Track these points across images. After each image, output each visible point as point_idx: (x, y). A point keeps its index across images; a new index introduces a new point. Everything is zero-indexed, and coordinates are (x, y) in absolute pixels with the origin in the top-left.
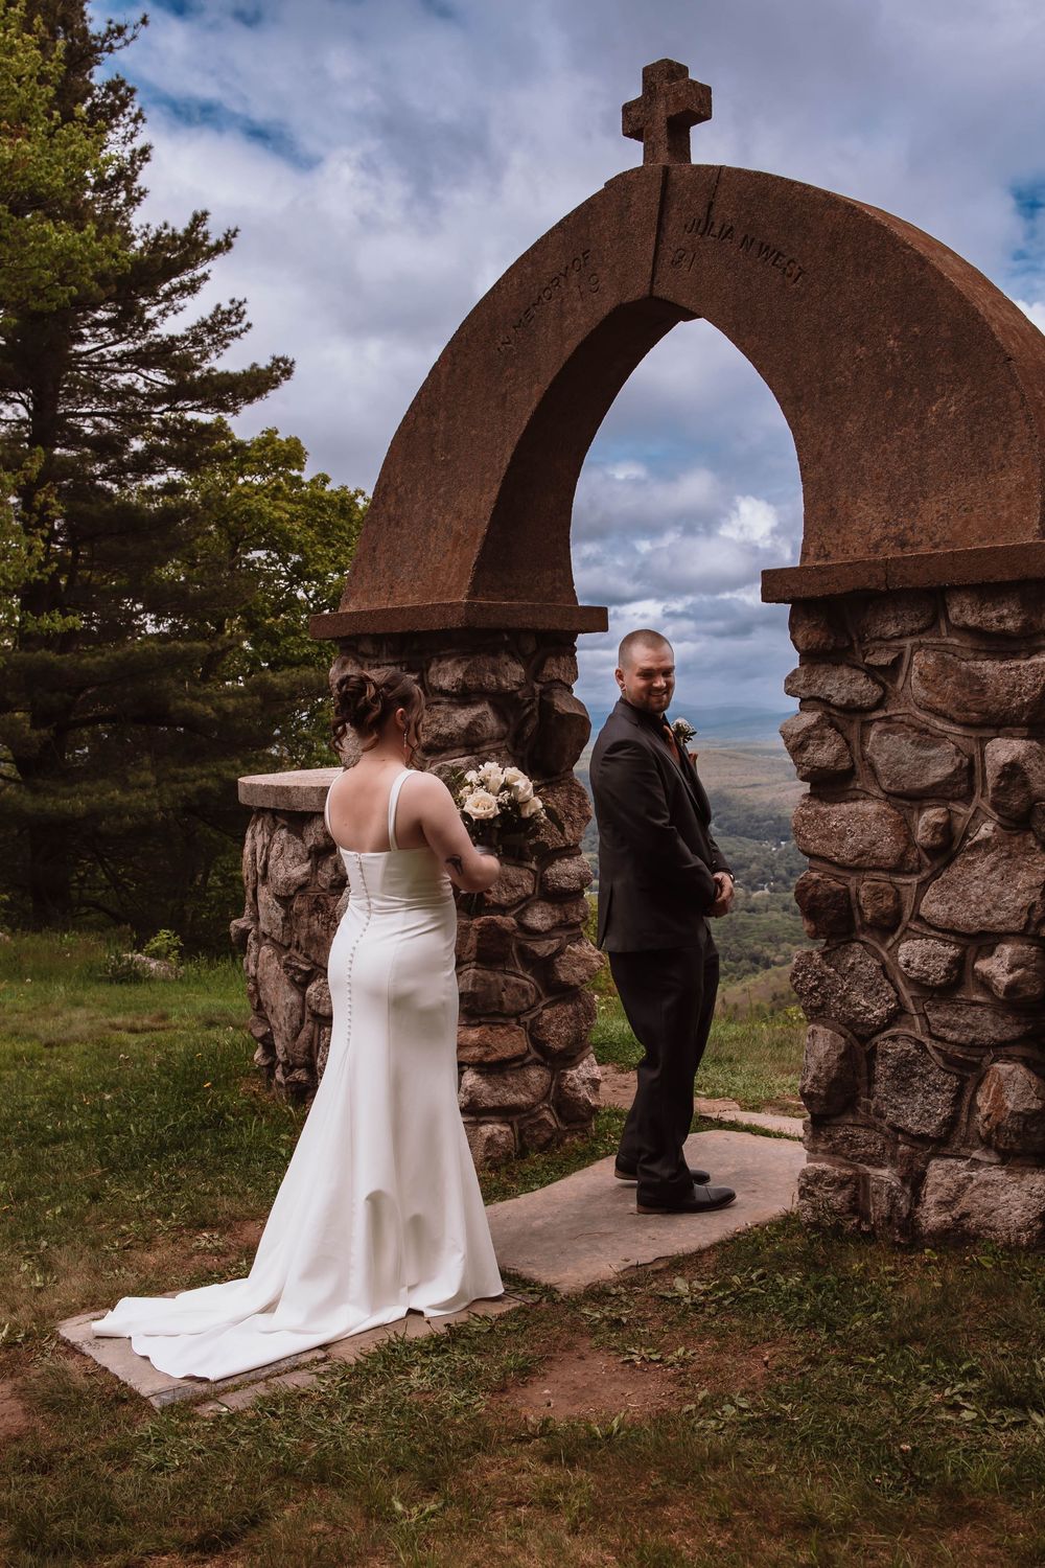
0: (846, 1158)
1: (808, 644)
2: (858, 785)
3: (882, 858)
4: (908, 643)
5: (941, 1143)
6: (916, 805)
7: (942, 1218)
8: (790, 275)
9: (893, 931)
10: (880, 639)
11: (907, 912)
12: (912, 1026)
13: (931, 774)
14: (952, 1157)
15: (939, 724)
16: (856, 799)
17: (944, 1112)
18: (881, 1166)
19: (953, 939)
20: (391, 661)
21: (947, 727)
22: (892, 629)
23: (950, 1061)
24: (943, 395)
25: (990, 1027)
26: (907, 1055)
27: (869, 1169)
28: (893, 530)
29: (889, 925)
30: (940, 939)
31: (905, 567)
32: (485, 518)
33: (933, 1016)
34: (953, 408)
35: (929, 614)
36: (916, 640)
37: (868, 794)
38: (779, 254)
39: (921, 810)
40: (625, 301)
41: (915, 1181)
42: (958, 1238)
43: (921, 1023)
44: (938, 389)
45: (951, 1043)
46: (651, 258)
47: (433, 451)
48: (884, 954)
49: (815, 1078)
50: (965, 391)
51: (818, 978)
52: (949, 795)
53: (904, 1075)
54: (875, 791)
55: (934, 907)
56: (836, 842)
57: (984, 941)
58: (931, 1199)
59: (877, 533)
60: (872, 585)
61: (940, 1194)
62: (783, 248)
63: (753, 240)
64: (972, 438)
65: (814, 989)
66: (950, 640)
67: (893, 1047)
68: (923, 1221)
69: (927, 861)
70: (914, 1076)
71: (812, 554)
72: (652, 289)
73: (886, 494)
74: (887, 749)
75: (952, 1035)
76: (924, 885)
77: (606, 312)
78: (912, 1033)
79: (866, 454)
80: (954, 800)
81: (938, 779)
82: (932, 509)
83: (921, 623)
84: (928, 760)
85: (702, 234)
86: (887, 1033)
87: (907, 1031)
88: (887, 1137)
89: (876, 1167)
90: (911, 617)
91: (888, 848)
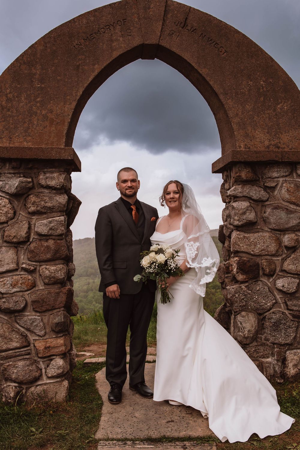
0: (255, 358)
1: (247, 177)
2: (259, 227)
3: (270, 251)
4: (281, 180)
5: (291, 345)
6: (282, 233)
7: (295, 370)
8: (221, 52)
9: (272, 276)
10: (270, 178)
11: (278, 269)
12: (281, 307)
13: (291, 223)
14: (294, 349)
15: (292, 206)
16: (258, 232)
17: (293, 335)
18: (268, 357)
19: (297, 276)
20: (12, 171)
21: (295, 207)
22: (275, 175)
23: (294, 316)
24: (281, 103)
26: (280, 318)
27: (263, 360)
28: (273, 143)
29: (272, 274)
30: (292, 277)
31: (289, 154)
32: (69, 115)
33: (289, 303)
34: (286, 108)
35: (290, 171)
36: (284, 179)
37: (262, 229)
38: (216, 43)
39: (284, 234)
40: (146, 43)
41: (283, 361)
43: (283, 306)
44: (280, 101)
45: (296, 311)
46: (160, 30)
47: (32, 81)
48: (269, 284)
49: (249, 331)
50: (289, 103)
51: (245, 295)
52: (295, 229)
53: (276, 326)
54: (266, 229)
55: (289, 266)
56: (253, 247)
58: (291, 365)
59: (267, 143)
60: (277, 159)
61: (295, 362)
62: (218, 42)
63: (205, 36)
64: (294, 118)
65: (243, 299)
66: (297, 180)
67: (271, 316)
68: (288, 373)
69: (286, 251)
70: (281, 324)
71: (243, 147)
72: (159, 41)
73: (267, 131)
74: (273, 216)
75: (295, 308)
76: (284, 260)
77: (135, 45)
78: (280, 310)
79: (256, 117)
80: (297, 231)
81: (294, 224)
83: (287, 173)
84: (290, 218)
85: (183, 28)
86: (271, 311)
87: (278, 309)
88: (270, 347)
89: (266, 358)
90: (283, 171)
91: (273, 248)
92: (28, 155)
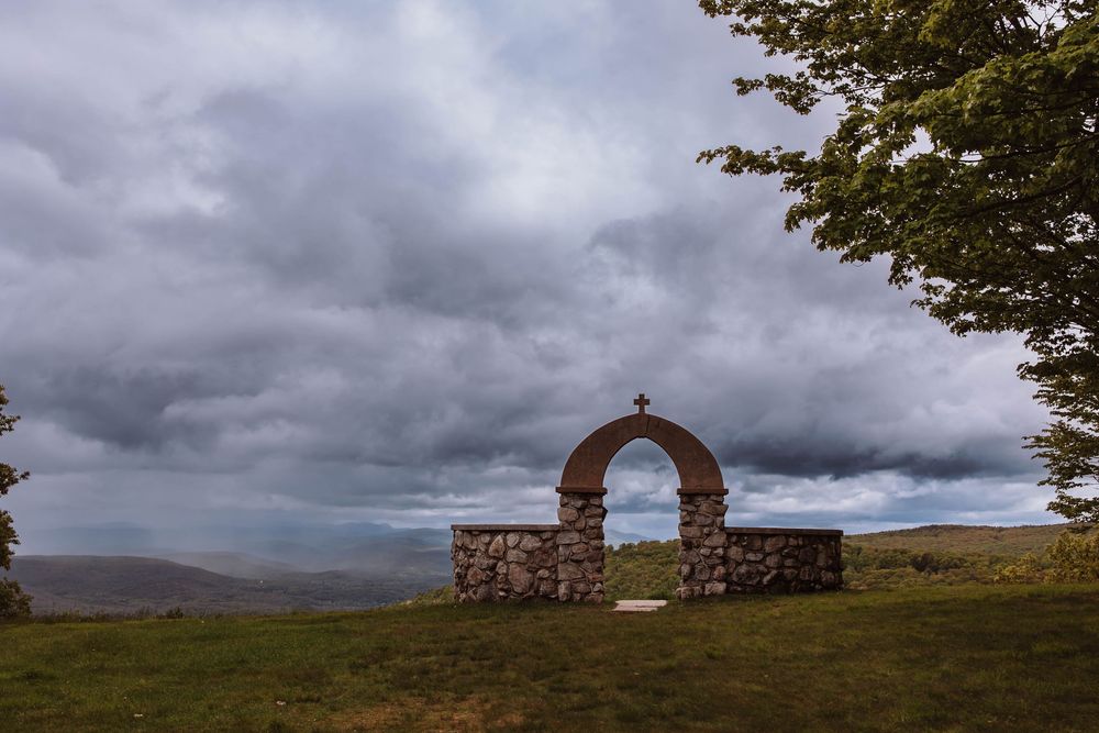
0: (690, 586)
1: (685, 501)
2: (693, 524)
4: (703, 502)
5: (708, 581)
7: (708, 593)
8: (675, 439)
10: (697, 501)
11: (702, 544)
12: (703, 563)
14: (710, 583)
15: (708, 515)
16: (693, 527)
17: (708, 576)
19: (711, 548)
21: (710, 515)
22: (699, 499)
23: (709, 567)
25: (718, 561)
26: (702, 568)
27: (694, 587)
28: (699, 484)
29: (698, 547)
30: (708, 548)
32: (603, 471)
33: (706, 561)
38: (673, 435)
39: (704, 528)
40: (640, 436)
41: (703, 588)
42: (713, 595)
46: (646, 430)
48: (698, 551)
53: (701, 571)
54: (696, 525)
55: (706, 543)
56: (688, 534)
57: (716, 548)
58: (706, 590)
59: (696, 484)
61: (708, 589)
67: (698, 567)
68: (705, 594)
69: (705, 536)
70: (703, 571)
71: (684, 486)
72: (646, 435)
73: (697, 478)
74: (699, 519)
75: (710, 563)
76: (704, 540)
79: (692, 471)
80: (711, 526)
82: (705, 482)
84: (707, 520)
86: (698, 565)
88: (698, 581)
89: (696, 587)
90: (704, 498)
91: (699, 534)
92: (585, 491)
